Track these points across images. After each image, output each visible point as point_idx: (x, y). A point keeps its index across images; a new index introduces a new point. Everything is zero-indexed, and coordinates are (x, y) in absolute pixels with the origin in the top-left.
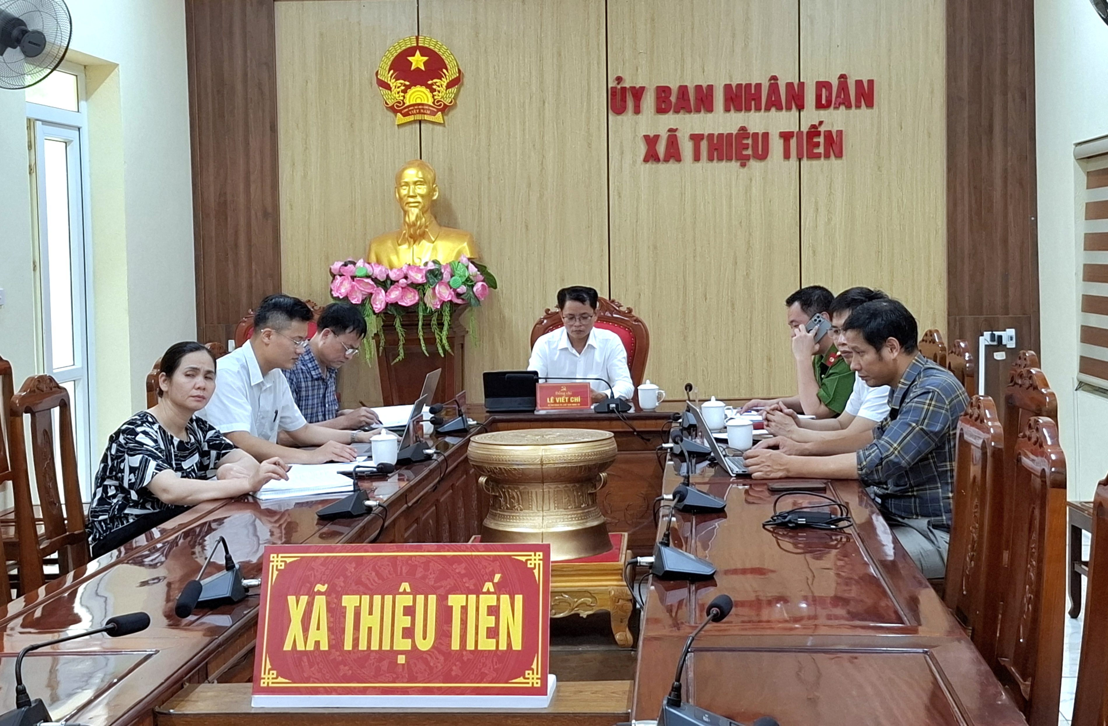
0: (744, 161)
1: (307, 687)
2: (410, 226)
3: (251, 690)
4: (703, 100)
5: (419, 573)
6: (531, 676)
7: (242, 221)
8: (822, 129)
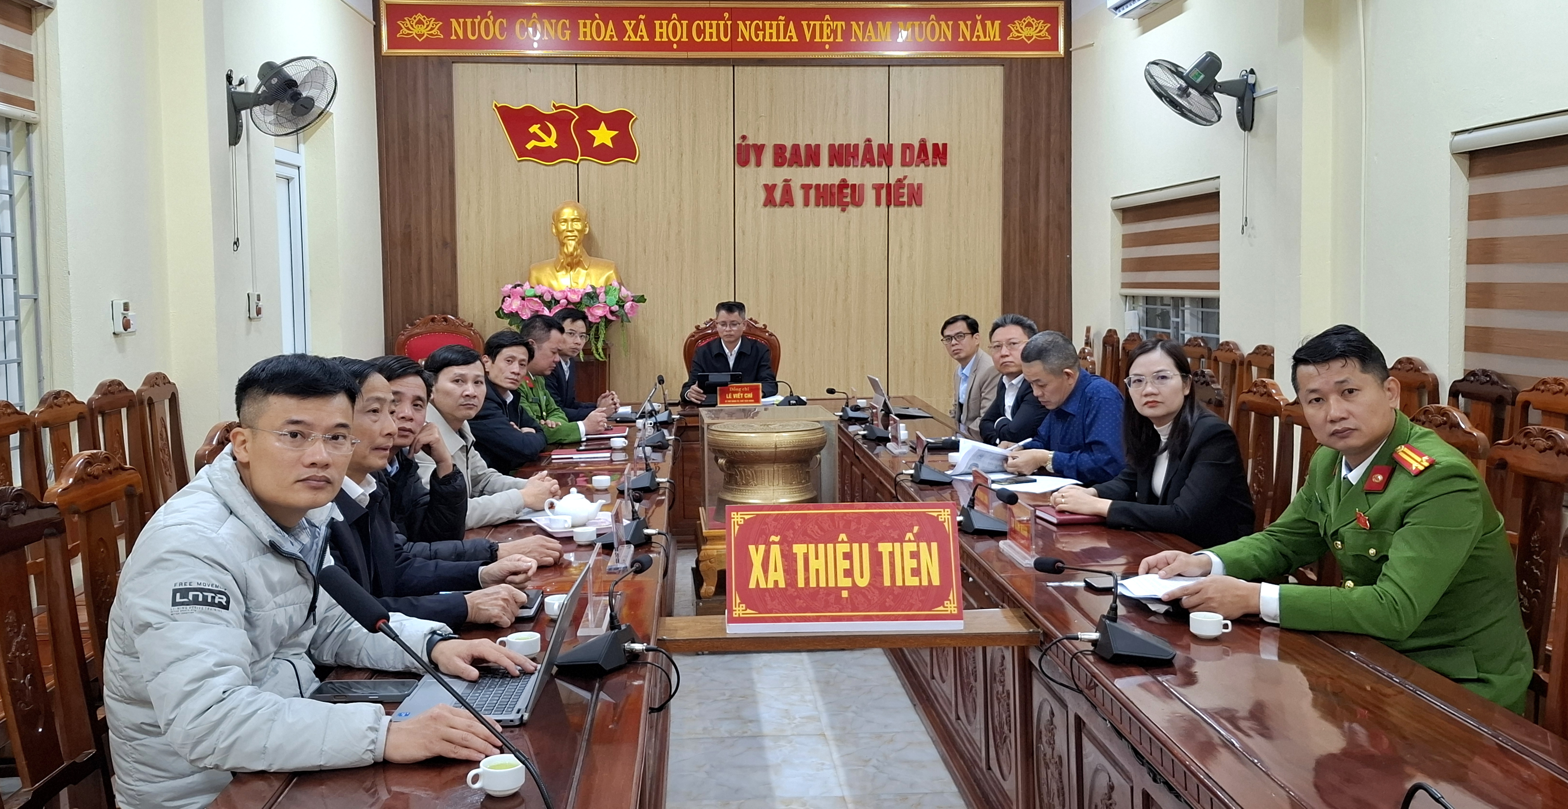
0: (844, 206)
1: (771, 617)
2: (567, 256)
3: (725, 620)
4: (812, 156)
5: (853, 526)
6: (949, 605)
7: (425, 249)
8: (906, 182)
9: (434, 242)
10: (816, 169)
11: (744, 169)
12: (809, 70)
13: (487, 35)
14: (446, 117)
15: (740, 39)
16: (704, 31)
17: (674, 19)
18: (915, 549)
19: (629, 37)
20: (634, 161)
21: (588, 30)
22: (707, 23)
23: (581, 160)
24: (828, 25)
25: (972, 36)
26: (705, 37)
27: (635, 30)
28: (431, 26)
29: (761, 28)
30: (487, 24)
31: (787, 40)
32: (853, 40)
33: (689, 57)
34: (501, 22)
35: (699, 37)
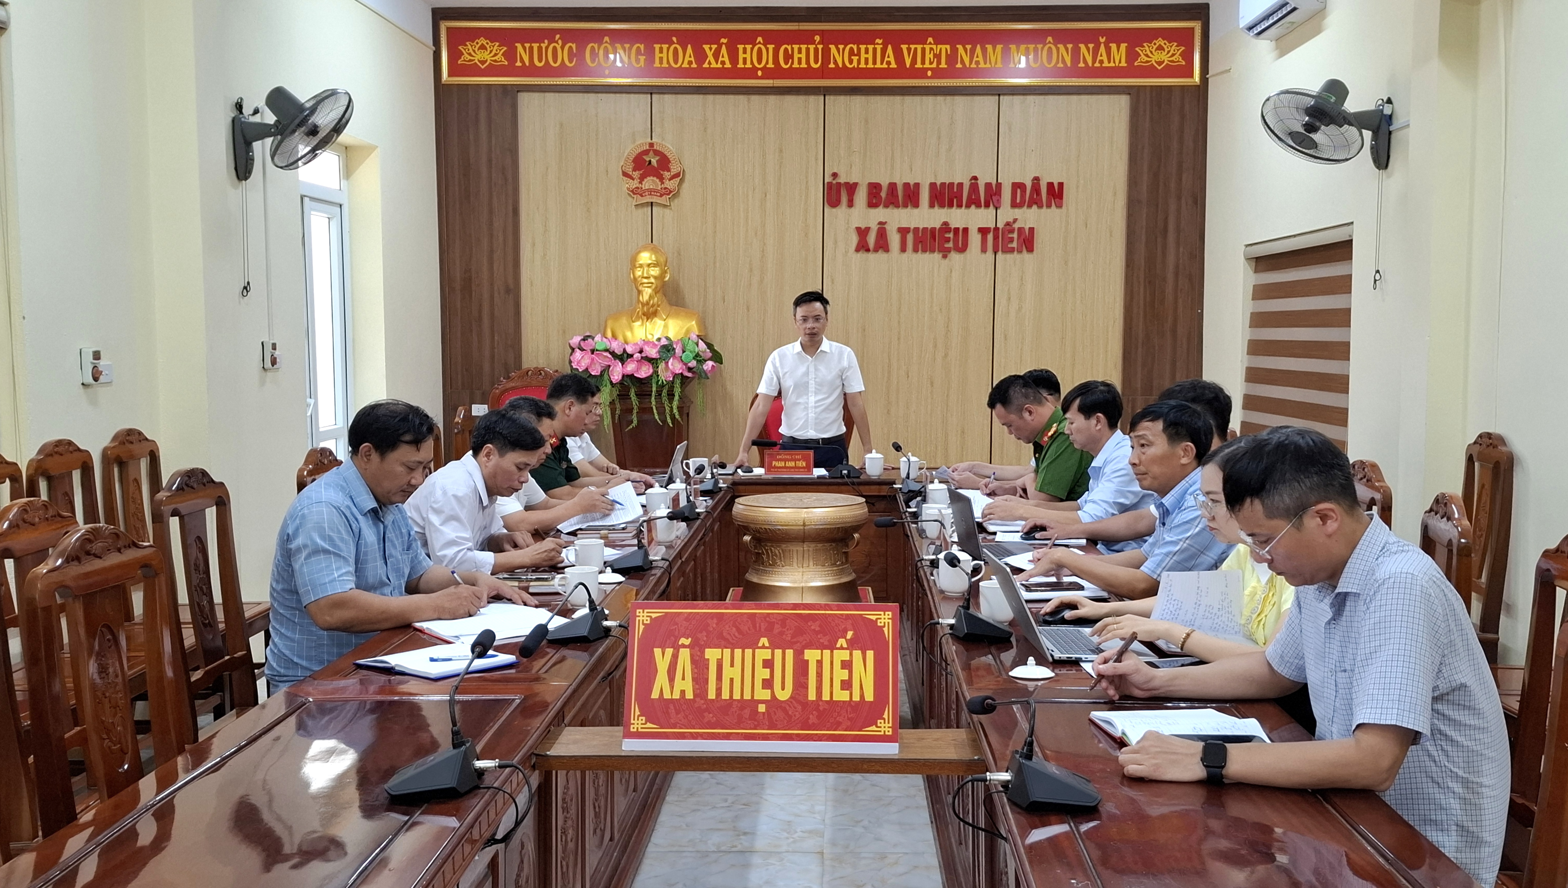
0: (945, 253)
1: (674, 732)
2: (642, 305)
3: (622, 734)
4: (910, 196)
5: (777, 629)
7: (486, 296)
8: (1016, 226)
9: (496, 288)
10: (916, 211)
11: (834, 210)
12: (908, 99)
13: (555, 62)
14: (508, 151)
15: (832, 66)
16: (792, 57)
17: (760, 43)
18: (848, 658)
19: (710, 63)
21: (664, 55)
22: (796, 47)
24: (931, 49)
25: (1094, 61)
26: (792, 63)
27: (716, 55)
28: (494, 52)
29: (856, 52)
30: (555, 49)
31: (885, 66)
32: (959, 65)
33: (775, 85)
34: (570, 47)
35: (786, 63)
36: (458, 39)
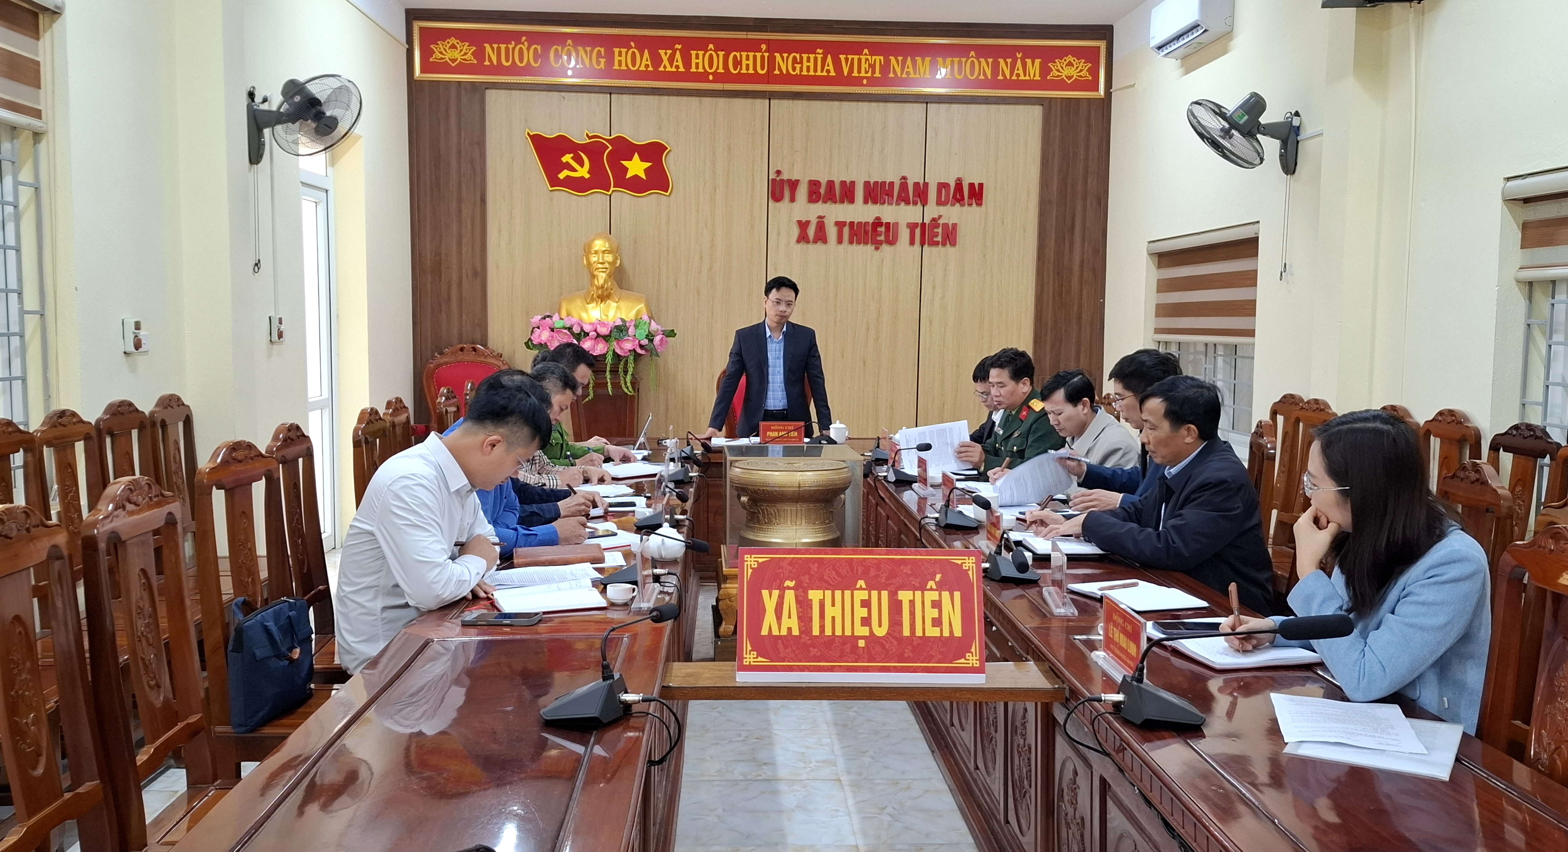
0: (877, 245)
1: (783, 666)
2: (598, 288)
3: (735, 668)
4: (847, 193)
5: (872, 573)
6: (971, 658)
7: (455, 278)
8: (941, 221)
9: (464, 271)
10: (851, 206)
11: (778, 204)
12: (845, 104)
13: (521, 61)
14: (478, 143)
15: (777, 72)
16: (740, 63)
17: (711, 49)
18: (937, 598)
19: (665, 67)
20: (667, 194)
21: (623, 58)
22: (744, 54)
23: (613, 191)
24: (867, 60)
25: (1012, 74)
26: (741, 69)
27: (671, 60)
28: (464, 51)
29: (798, 61)
30: (521, 50)
31: (825, 74)
32: (891, 75)
33: (725, 89)
34: (536, 48)
35: (735, 69)
36: (430, 38)
